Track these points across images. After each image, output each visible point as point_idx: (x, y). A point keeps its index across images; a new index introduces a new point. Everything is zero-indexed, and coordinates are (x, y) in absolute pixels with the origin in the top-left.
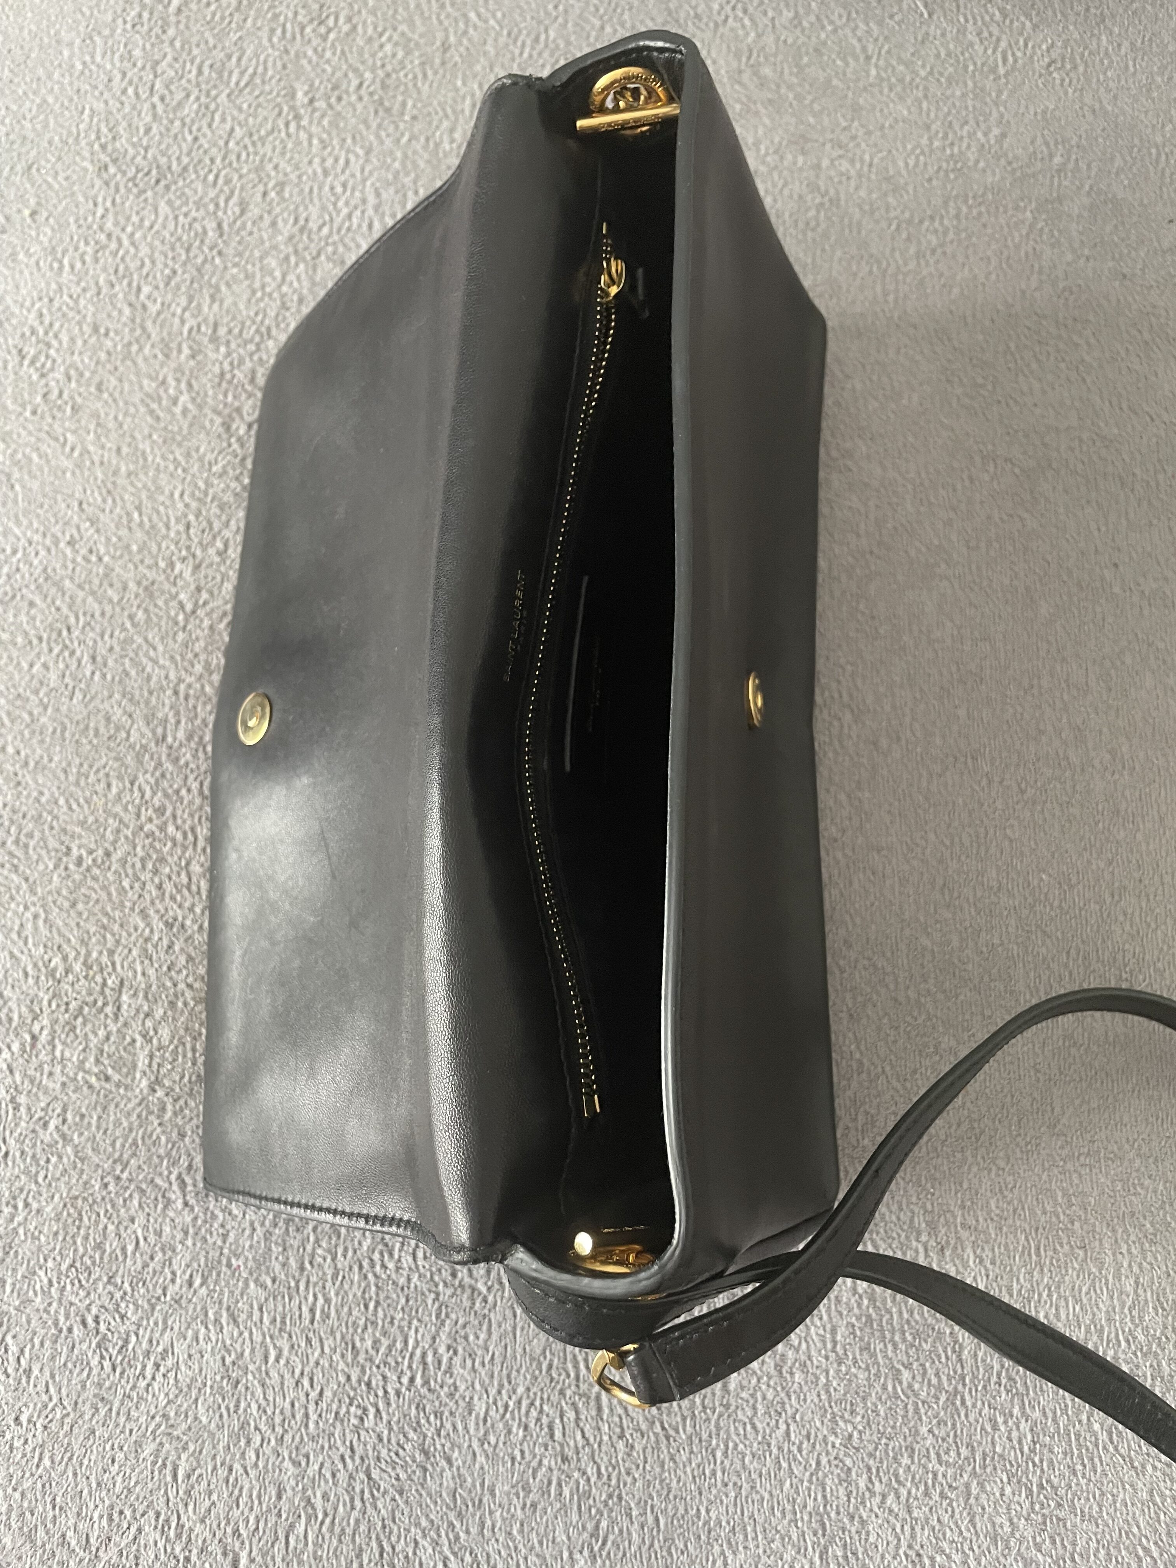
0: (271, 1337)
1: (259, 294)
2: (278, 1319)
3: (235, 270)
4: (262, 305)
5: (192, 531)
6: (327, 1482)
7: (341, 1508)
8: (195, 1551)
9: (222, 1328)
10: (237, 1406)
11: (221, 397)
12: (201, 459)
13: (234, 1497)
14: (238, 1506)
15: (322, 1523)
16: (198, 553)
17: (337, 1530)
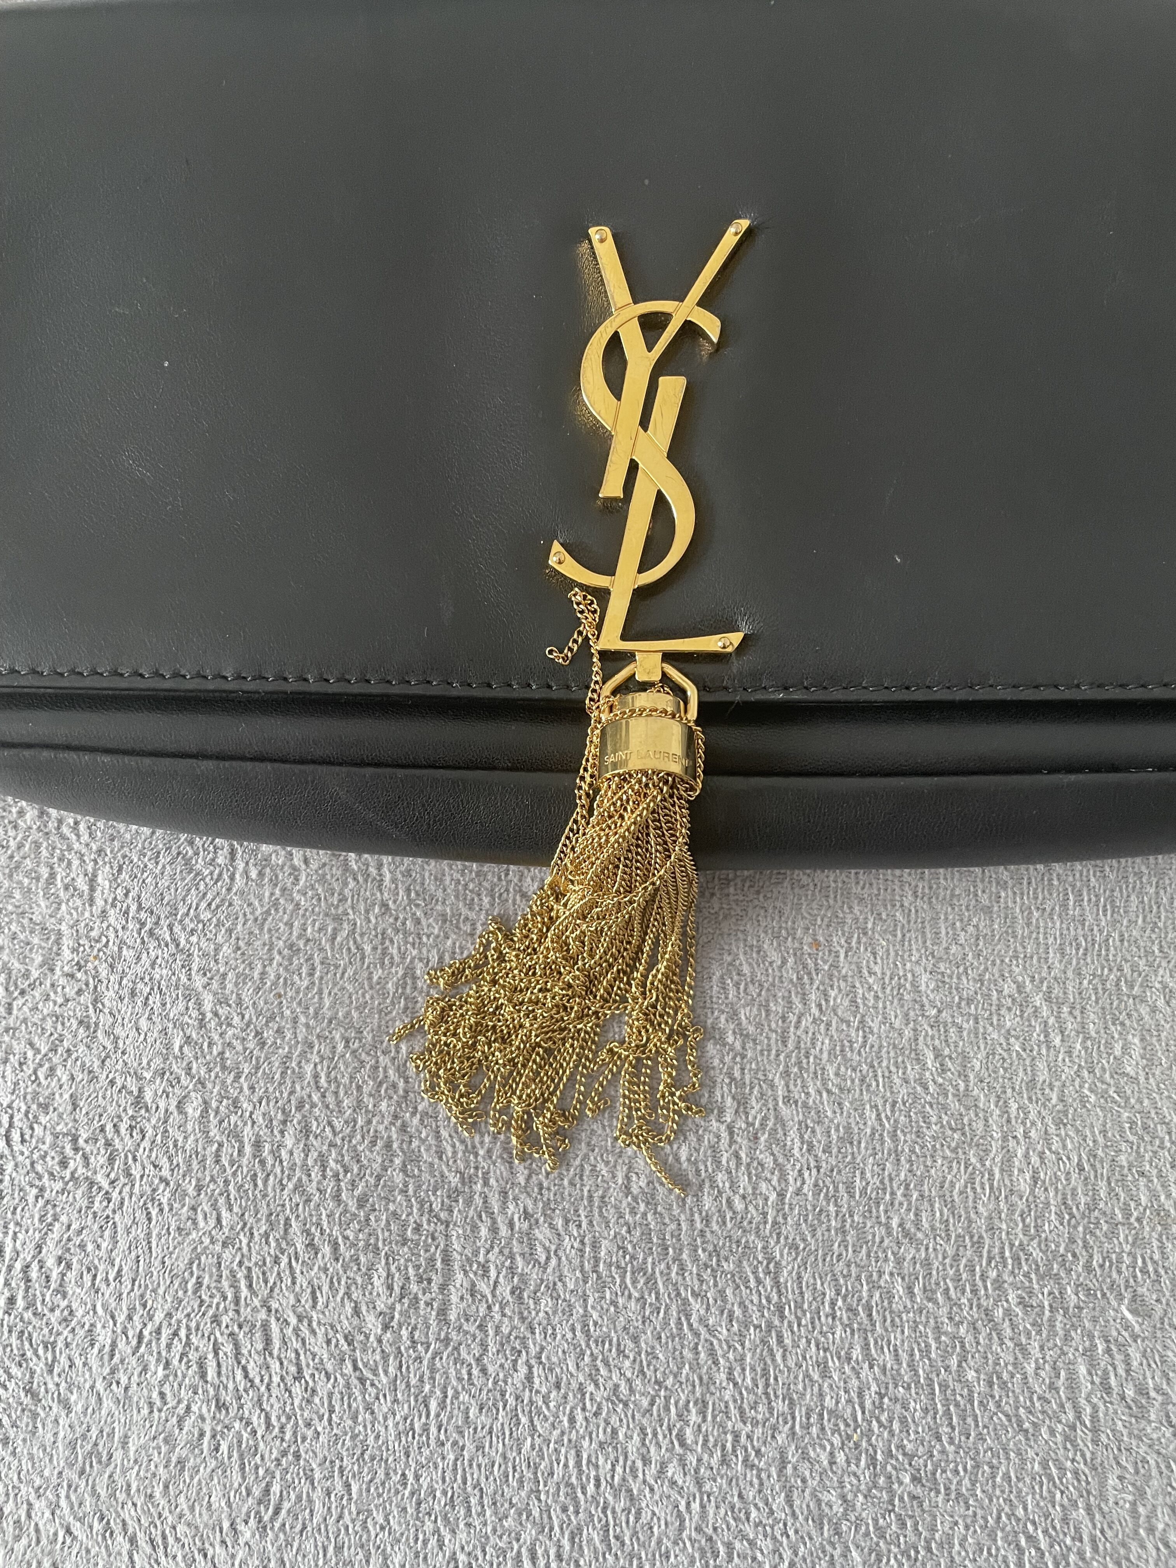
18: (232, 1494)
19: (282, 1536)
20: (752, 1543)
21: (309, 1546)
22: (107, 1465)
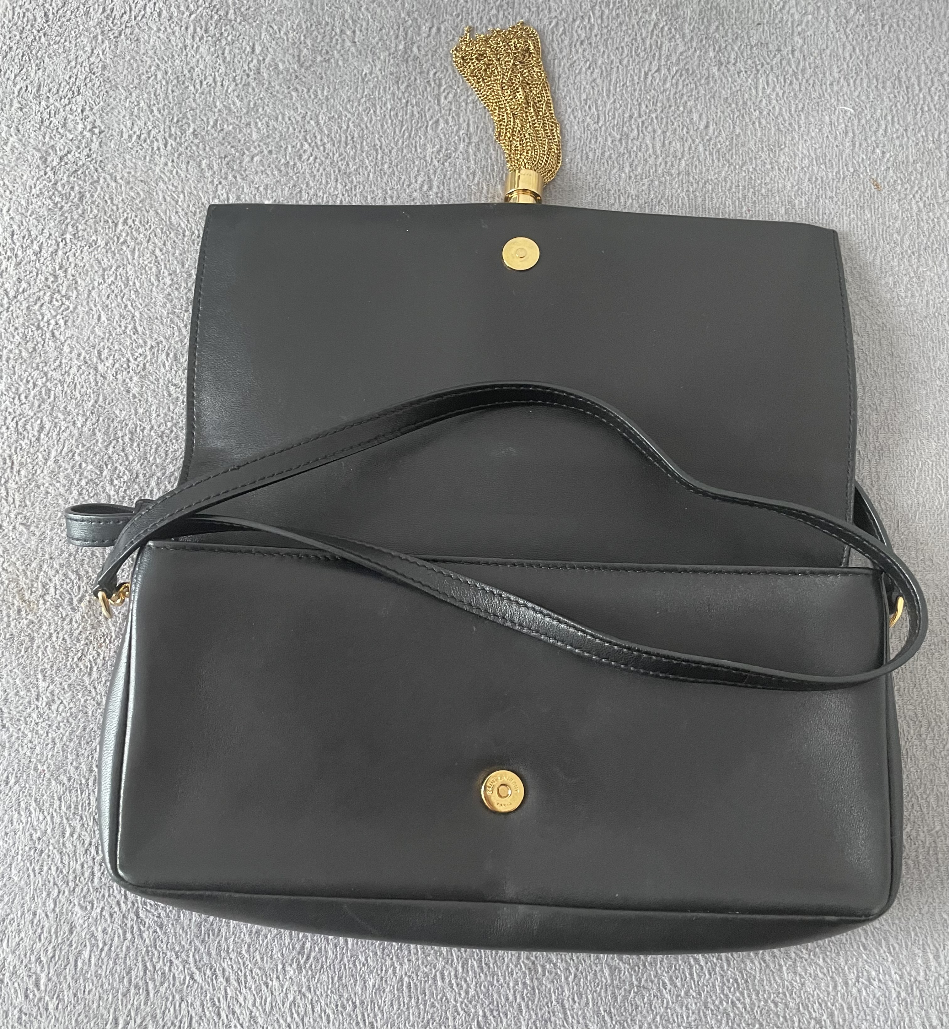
0: (67, 819)
1: (73, 63)
2: (73, 806)
3: (56, 46)
4: (75, 71)
5: (15, 237)
6: (106, 921)
7: (116, 939)
8: (7, 975)
9: (30, 813)
10: (41, 870)
11: (40, 137)
12: (24, 184)
13: (37, 935)
14: (40, 940)
15: (102, 950)
16: (20, 253)
17: (113, 955)
18: (284, 949)
19: (310, 972)
20: (555, 965)
21: (324, 977)
22: (218, 936)
